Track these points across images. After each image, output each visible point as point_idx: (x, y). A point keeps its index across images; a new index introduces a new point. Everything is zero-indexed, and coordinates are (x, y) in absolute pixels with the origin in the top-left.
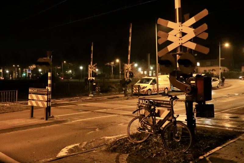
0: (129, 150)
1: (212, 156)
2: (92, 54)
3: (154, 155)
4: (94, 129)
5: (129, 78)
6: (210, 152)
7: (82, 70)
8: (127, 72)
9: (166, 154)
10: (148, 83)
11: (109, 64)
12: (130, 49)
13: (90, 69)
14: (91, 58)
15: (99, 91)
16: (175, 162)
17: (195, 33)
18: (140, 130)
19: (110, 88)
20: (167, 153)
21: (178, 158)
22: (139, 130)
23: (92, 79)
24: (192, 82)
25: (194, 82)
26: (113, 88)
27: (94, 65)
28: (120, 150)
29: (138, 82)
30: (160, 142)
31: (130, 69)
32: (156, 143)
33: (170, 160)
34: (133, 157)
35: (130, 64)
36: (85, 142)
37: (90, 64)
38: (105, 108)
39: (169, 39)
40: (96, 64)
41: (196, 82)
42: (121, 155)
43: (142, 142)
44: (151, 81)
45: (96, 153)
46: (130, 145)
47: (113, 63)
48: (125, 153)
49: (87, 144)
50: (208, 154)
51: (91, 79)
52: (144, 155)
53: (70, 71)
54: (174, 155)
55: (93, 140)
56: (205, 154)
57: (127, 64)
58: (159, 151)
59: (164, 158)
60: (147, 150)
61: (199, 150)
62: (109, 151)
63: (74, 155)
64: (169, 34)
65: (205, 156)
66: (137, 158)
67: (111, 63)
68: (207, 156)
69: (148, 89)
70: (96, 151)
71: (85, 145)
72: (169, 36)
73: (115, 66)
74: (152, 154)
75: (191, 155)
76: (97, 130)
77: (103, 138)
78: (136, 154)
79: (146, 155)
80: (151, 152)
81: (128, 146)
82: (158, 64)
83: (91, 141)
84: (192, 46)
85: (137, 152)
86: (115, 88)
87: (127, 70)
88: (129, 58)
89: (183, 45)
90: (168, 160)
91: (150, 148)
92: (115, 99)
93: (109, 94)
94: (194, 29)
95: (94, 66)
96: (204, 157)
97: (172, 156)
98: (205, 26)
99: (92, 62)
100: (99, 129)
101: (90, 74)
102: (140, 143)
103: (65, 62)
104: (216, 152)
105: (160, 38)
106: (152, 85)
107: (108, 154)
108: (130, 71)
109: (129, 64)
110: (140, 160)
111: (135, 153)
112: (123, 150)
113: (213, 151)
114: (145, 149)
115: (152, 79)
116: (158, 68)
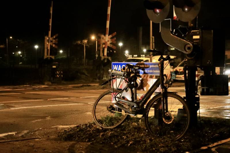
0: (93, 138)
1: (221, 146)
2: (51, 20)
3: (130, 143)
4: (44, 117)
5: (106, 57)
6: (218, 143)
7: (37, 49)
8: (104, 47)
9: (149, 141)
11: (79, 42)
12: (109, 12)
13: (48, 43)
14: (49, 26)
15: (60, 77)
16: (162, 151)
18: (112, 110)
19: (79, 74)
20: (151, 140)
21: (167, 146)
22: (109, 109)
23: (51, 58)
24: (195, 37)
25: (198, 37)
26: (84, 74)
27: (54, 37)
28: (79, 137)
30: (142, 127)
31: (109, 43)
32: (135, 128)
33: (154, 149)
34: (97, 146)
35: (109, 35)
36: (25, 131)
37: (48, 35)
38: (67, 97)
40: (57, 35)
41: (201, 37)
42: (78, 143)
43: (115, 128)
45: (40, 141)
46: (95, 131)
47: (86, 41)
48: (85, 141)
49: (28, 133)
50: (215, 144)
51: (49, 58)
52: (114, 143)
53: (20, 53)
54: (162, 143)
55: (39, 129)
56: (211, 144)
57: (105, 35)
58: (139, 137)
59: (146, 146)
60: (121, 137)
61: (201, 139)
62: (60, 140)
63: (4, 142)
65: (210, 146)
66: (103, 147)
67: (83, 41)
68: (214, 147)
70: (40, 140)
71: (24, 134)
73: (89, 46)
74: (128, 142)
75: (189, 144)
76: (48, 118)
77: (55, 127)
78: (103, 143)
79: (118, 143)
80: (126, 139)
81: (91, 132)
82: (153, 38)
83: (35, 130)
85: (105, 139)
86: (86, 74)
87: (104, 44)
88: (108, 26)
90: (151, 149)
91: (124, 134)
92: (85, 87)
93: (76, 82)
95: (54, 39)
96: (209, 148)
97: (158, 143)
99: (50, 33)
100: (51, 117)
101: (48, 50)
102: (112, 130)
103: (11, 38)
104: (227, 143)
107: (59, 142)
108: (109, 45)
109: (107, 35)
110: (107, 150)
111: (101, 141)
112: (83, 137)
113: (224, 141)
114: (117, 136)
116: (153, 43)
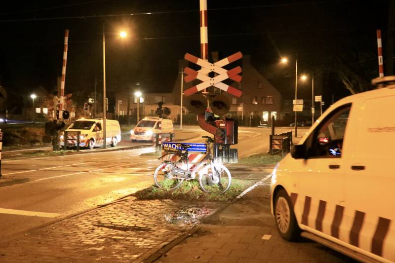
5: (62, 120)
10: (89, 129)
12: (64, 72)
17: (228, 75)
24: (221, 125)
25: (224, 125)
29: (70, 127)
35: (64, 96)
39: (199, 77)
41: (226, 125)
44: (94, 125)
64: (198, 73)
69: (89, 139)
72: (198, 74)
82: (106, 99)
84: (225, 88)
87: (58, 105)
88: (63, 87)
89: (214, 85)
94: (227, 71)
98: (238, 69)
105: (187, 75)
106: (95, 133)
115: (94, 122)
